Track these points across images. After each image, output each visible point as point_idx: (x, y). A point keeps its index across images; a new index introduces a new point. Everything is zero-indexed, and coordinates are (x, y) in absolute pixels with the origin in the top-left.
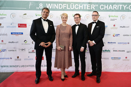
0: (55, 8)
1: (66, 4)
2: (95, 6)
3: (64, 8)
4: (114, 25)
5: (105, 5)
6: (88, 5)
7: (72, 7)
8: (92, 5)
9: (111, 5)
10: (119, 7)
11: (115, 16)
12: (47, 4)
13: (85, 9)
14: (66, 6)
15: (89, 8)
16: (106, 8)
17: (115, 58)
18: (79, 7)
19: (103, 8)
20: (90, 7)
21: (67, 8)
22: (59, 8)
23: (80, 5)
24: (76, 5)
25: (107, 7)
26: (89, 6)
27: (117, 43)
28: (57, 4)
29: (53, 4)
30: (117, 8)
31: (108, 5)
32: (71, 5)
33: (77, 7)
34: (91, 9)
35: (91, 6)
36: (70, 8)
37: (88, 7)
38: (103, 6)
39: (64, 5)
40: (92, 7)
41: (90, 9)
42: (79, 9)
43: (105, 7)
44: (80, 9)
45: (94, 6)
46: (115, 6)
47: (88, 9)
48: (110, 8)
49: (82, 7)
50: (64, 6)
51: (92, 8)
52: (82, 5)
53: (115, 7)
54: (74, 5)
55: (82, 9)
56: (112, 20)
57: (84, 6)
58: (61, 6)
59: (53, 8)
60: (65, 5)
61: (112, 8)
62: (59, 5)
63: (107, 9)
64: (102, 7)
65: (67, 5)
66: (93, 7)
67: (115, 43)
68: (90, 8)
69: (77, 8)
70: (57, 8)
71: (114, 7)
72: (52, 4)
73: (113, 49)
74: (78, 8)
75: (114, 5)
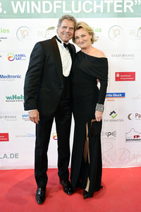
0: (33, 12)
2: (134, 3)
3: (55, 11)
12: (12, 2)
13: (108, 11)
14: (62, 6)
15: (118, 9)
18: (92, 6)
20: (121, 6)
22: (44, 11)
23: (95, 2)
24: (87, 2)
29: (28, 2)
34: (125, 11)
37: (116, 6)
40: (125, 6)
41: (121, 11)
47: (116, 11)
50: (55, 7)
51: (127, 8)
55: (102, 11)
59: (28, 12)
60: (57, 4)
62: (44, 3)
66: (129, 7)
68: (122, 9)
70: (39, 11)
72: (24, 2)
74: (91, 10)
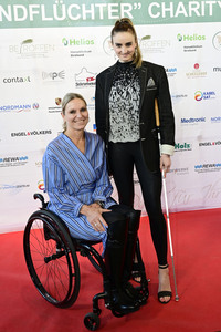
1: (38, 6)
4: (197, 66)
5: (163, 4)
6: (110, 5)
7: (60, 15)
8: (122, 5)
9: (181, 4)
10: (207, 7)
11: (195, 37)
16: (168, 13)
17: (205, 166)
19: (159, 14)
21: (44, 18)
25: (171, 9)
26: (113, 8)
27: (208, 120)
28: (9, 7)
30: (200, 10)
31: (171, 4)
32: (55, 6)
33: (75, 12)
35: (119, 8)
36: (51, 19)
38: (158, 6)
39: (31, 7)
42: (81, 19)
43: (164, 10)
44: (84, 18)
45: (131, 8)
46: (194, 6)
48: (178, 12)
49: (92, 11)
52: (92, 6)
53: (195, 9)
54: (64, 6)
56: (187, 49)
57: (97, 9)
58: (20, 11)
61: (184, 12)
63: (172, 15)
64: (155, 10)
65: (43, 6)
67: (203, 120)
69: (75, 16)
71: (191, 9)
73: (200, 138)
75: (190, 3)
